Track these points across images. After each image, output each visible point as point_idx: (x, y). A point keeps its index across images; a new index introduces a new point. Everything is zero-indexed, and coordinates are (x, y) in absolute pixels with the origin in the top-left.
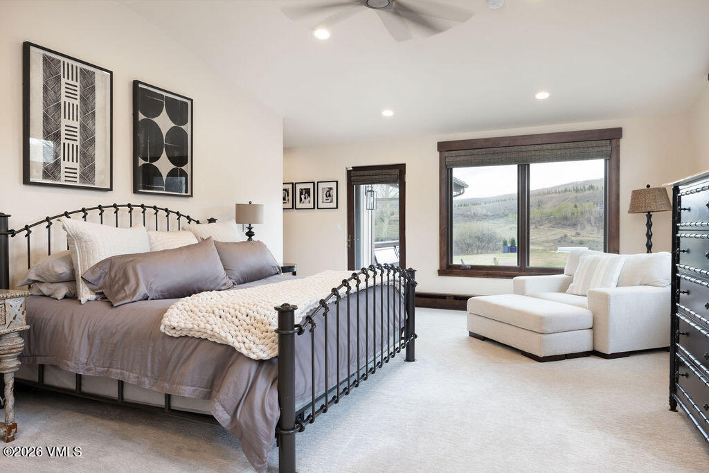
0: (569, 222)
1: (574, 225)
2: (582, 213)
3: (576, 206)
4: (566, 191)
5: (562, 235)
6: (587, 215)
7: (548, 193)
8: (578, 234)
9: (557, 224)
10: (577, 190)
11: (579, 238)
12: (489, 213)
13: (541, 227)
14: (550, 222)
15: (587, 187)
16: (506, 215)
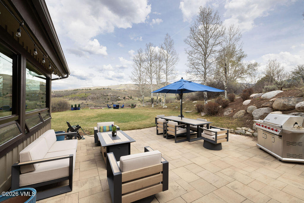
0: (84, 99)
1: (85, 100)
2: (88, 96)
3: (86, 94)
4: (83, 90)
5: (82, 102)
6: (89, 97)
7: (77, 90)
8: (87, 102)
9: (80, 99)
10: (86, 90)
11: (87, 103)
12: (56, 95)
13: (75, 100)
14: (78, 98)
15: (89, 89)
16: (63, 96)
